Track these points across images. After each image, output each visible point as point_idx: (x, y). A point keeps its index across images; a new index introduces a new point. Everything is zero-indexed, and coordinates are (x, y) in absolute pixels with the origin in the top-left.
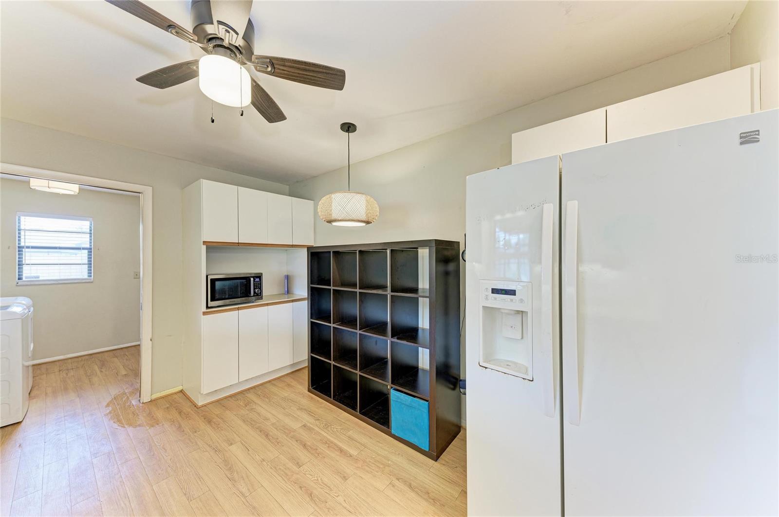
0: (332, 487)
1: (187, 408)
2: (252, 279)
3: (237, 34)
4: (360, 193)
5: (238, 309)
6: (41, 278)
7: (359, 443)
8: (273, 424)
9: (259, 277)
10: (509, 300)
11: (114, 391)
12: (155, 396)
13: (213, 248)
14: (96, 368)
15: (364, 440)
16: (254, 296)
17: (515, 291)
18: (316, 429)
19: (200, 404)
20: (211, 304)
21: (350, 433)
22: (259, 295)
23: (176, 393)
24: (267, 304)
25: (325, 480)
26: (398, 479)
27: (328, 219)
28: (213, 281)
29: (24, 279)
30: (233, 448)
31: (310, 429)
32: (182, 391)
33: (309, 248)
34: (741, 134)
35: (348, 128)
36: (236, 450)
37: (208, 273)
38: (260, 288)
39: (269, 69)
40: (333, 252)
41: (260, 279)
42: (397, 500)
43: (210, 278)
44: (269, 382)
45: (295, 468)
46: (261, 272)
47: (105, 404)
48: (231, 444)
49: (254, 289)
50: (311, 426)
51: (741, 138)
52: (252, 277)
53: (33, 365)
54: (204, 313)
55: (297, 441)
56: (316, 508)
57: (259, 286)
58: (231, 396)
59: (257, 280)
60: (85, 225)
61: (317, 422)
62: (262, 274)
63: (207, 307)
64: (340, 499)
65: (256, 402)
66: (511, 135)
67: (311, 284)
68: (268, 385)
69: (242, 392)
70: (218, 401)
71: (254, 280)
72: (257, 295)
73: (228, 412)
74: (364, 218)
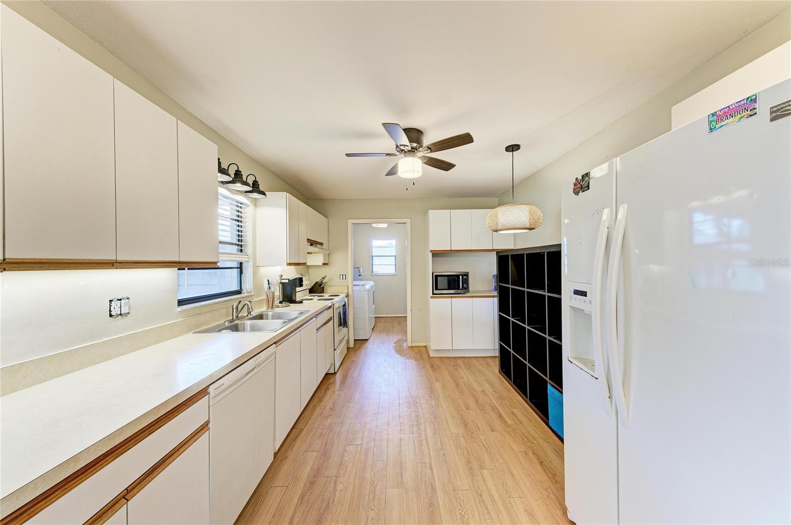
0: (481, 429)
1: (425, 356)
2: (461, 277)
3: (408, 146)
4: (525, 204)
5: (451, 297)
6: (379, 272)
7: (518, 419)
8: (464, 382)
9: (466, 275)
10: (583, 301)
11: (399, 337)
12: (414, 345)
13: (436, 254)
14: (396, 324)
15: (523, 419)
16: (462, 289)
17: (586, 292)
18: (491, 396)
19: (431, 355)
20: (435, 292)
21: (515, 411)
22: (466, 289)
23: (423, 347)
24: (472, 297)
25: (479, 424)
26: (534, 454)
27: (494, 228)
28: (436, 276)
29: (374, 272)
30: (438, 383)
31: (486, 395)
32: (426, 346)
33: (498, 252)
34: (771, 108)
35: (513, 148)
36: (438, 386)
37: (434, 271)
38: (467, 284)
39: (429, 151)
40: (511, 255)
41: (467, 277)
42: (523, 462)
43: (434, 274)
44: (476, 357)
45: (464, 409)
46: (468, 271)
47: (394, 342)
48: (437, 381)
49: (463, 284)
50: (488, 393)
51: (771, 113)
52: (461, 275)
53: (375, 317)
54: (431, 297)
55: (473, 396)
56: (465, 432)
57: (466, 281)
58: (448, 358)
59: (465, 277)
60: (393, 242)
61: (494, 393)
62: (468, 273)
63: (433, 294)
64: (483, 438)
65: (461, 366)
66: (671, 109)
67: (500, 282)
68: (474, 359)
69: (455, 358)
70: (441, 358)
71: (462, 277)
72: (465, 289)
73: (443, 365)
74: (528, 226)
